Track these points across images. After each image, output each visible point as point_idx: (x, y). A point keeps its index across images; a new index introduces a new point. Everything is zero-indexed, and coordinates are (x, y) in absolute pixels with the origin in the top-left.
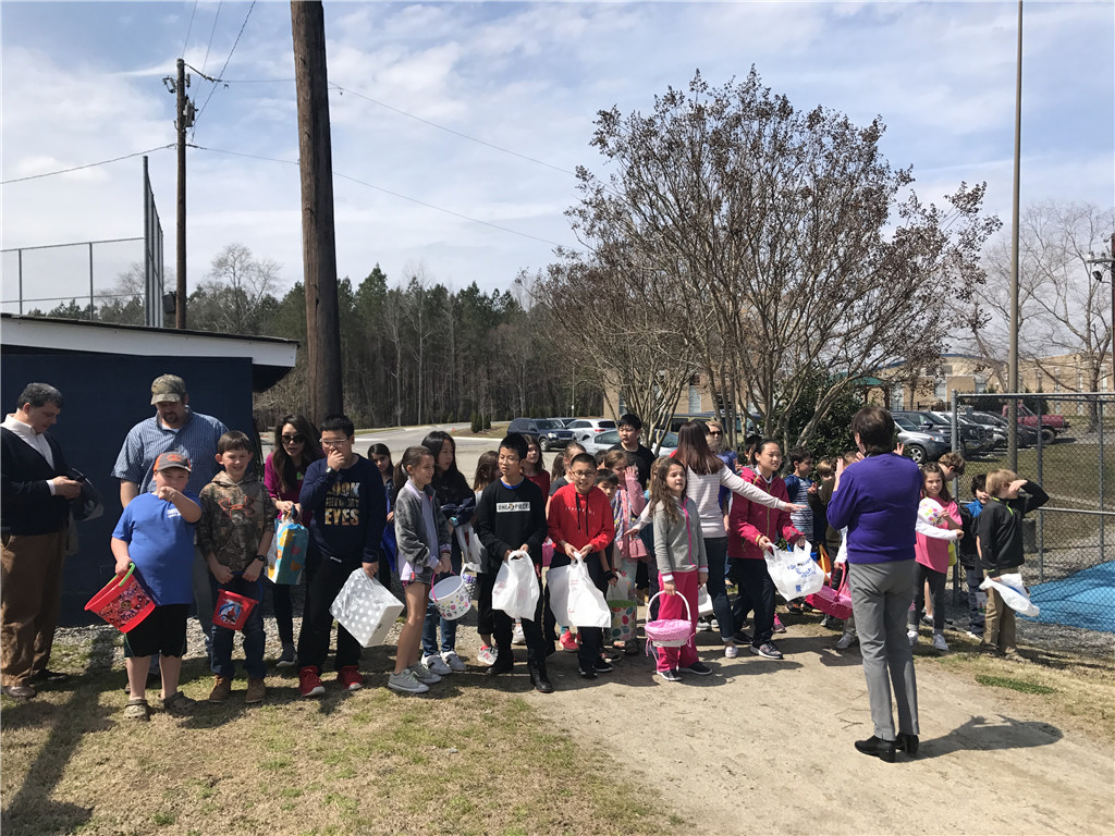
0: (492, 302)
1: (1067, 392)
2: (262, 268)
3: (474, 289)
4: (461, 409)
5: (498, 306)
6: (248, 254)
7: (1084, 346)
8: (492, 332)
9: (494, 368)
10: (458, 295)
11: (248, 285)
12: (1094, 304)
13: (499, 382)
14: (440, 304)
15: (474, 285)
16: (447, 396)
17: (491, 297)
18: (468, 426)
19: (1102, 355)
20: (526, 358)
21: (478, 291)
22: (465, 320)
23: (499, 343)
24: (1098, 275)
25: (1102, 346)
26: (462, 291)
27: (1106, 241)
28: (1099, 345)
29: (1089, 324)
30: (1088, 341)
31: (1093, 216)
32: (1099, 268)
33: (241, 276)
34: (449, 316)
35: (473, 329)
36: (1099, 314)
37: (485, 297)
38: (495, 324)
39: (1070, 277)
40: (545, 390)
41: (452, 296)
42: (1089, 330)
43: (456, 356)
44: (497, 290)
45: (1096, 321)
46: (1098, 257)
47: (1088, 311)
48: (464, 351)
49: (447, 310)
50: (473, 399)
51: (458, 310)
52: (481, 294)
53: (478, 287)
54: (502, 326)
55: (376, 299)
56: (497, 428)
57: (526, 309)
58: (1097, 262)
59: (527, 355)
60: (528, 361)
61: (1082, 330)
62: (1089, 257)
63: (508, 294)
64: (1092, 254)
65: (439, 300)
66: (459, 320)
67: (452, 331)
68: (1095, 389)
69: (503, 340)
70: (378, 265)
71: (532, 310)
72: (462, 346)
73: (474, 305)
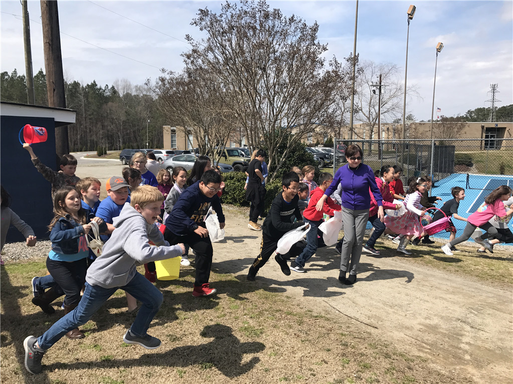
0: (104, 91)
1: (362, 139)
3: (94, 84)
4: (89, 145)
5: (108, 94)
7: (368, 121)
8: (105, 106)
9: (106, 124)
10: (86, 87)
12: (372, 103)
13: (108, 131)
14: (76, 91)
15: (94, 82)
16: (81, 138)
17: (104, 89)
18: (95, 153)
19: (374, 124)
20: (122, 120)
21: (96, 85)
22: (90, 100)
23: (108, 112)
24: (374, 92)
25: (374, 121)
26: (88, 85)
27: (378, 77)
29: (370, 112)
30: (369, 119)
31: (373, 66)
32: (374, 88)
34: (82, 97)
35: (94, 104)
36: (374, 108)
37: (100, 89)
38: (106, 102)
39: (364, 92)
40: (132, 135)
41: (83, 87)
42: (370, 114)
43: (85, 118)
44: (107, 85)
45: (372, 110)
46: (374, 84)
47: (370, 106)
48: (90, 115)
49: (80, 94)
50: (95, 140)
51: (86, 95)
52: (98, 87)
53: (97, 83)
54: (110, 104)
55: (41, 87)
56: (110, 154)
57: (121, 95)
58: (374, 86)
59: (123, 118)
60: (124, 121)
61: (367, 114)
62: (371, 84)
63: (113, 87)
64: (372, 82)
65: (76, 89)
66: (87, 99)
67: (83, 105)
68: (371, 138)
69: (110, 110)
70: (41, 69)
71: (124, 95)
72: (89, 113)
73: (94, 92)
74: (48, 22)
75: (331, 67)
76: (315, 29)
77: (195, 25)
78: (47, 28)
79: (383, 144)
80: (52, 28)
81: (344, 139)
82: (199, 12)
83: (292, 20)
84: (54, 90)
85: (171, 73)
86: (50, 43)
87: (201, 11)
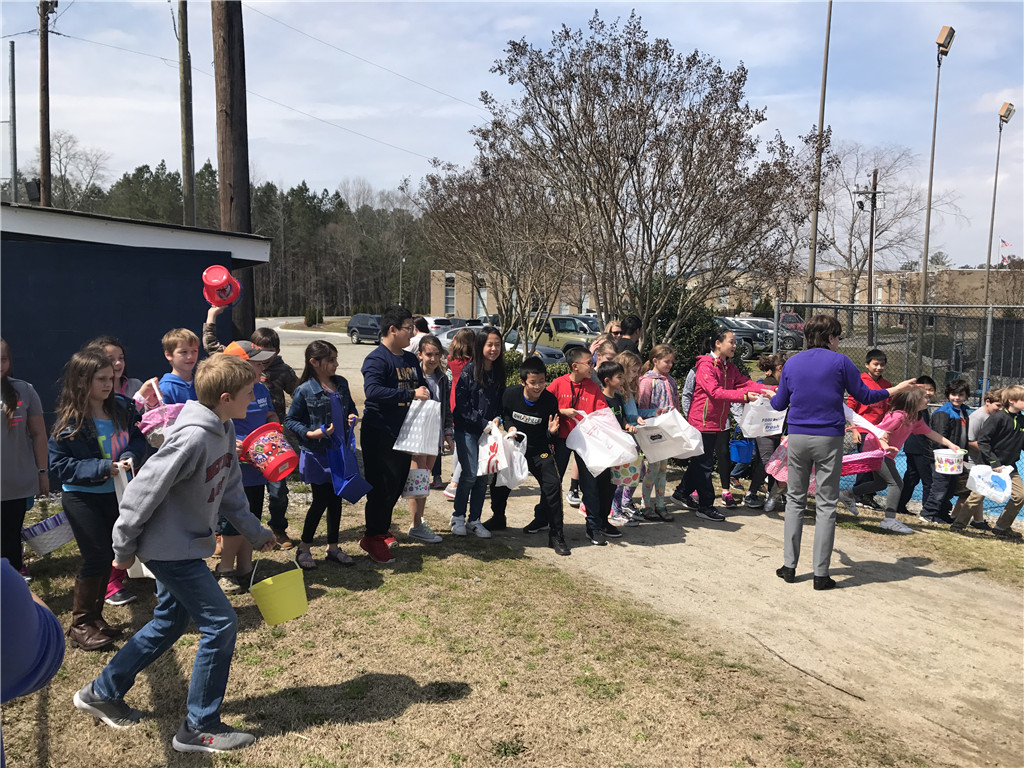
0: (322, 202)
1: (833, 303)
2: (89, 156)
3: (303, 189)
4: (290, 304)
5: (327, 206)
6: (74, 142)
7: (846, 266)
8: (321, 231)
9: (323, 265)
10: (288, 193)
11: (75, 173)
12: (856, 229)
13: (327, 279)
14: (270, 201)
15: (304, 184)
16: (276, 291)
17: (320, 197)
18: (301, 320)
19: (860, 272)
20: (354, 258)
21: (307, 190)
22: (295, 218)
23: (328, 241)
24: (861, 205)
25: (860, 266)
26: (292, 190)
27: (869, 176)
28: (857, 264)
29: (851, 246)
30: (849, 260)
31: (860, 153)
32: (862, 198)
33: (68, 163)
34: (279, 213)
35: (302, 226)
36: (859, 238)
37: (315, 197)
38: (325, 224)
39: (838, 205)
40: (372, 288)
41: (282, 194)
42: (851, 251)
43: (285, 252)
44: (326, 190)
45: (857, 243)
46: (862, 189)
47: (851, 235)
48: (293, 247)
49: (277, 207)
50: (302, 294)
51: (288, 208)
52: (311, 193)
53: (308, 186)
54: (331, 226)
55: (207, 194)
56: (329, 323)
57: (353, 210)
58: (860, 193)
59: (355, 254)
60: (356, 260)
61: (845, 251)
62: (855, 189)
63: (337, 195)
64: (857, 186)
65: (269, 197)
66: (289, 217)
67: (281, 229)
68: (853, 301)
69: (332, 238)
70: (209, 160)
71: (358, 210)
72: (292, 243)
73: (304, 203)
74: (224, 72)
75: (772, 154)
76: (740, 78)
77: (499, 72)
78: (223, 84)
79: (878, 313)
80: (232, 84)
81: (796, 301)
82: (509, 47)
83: (693, 60)
84: (232, 199)
85: (450, 167)
86: (229, 112)
87: (514, 44)
